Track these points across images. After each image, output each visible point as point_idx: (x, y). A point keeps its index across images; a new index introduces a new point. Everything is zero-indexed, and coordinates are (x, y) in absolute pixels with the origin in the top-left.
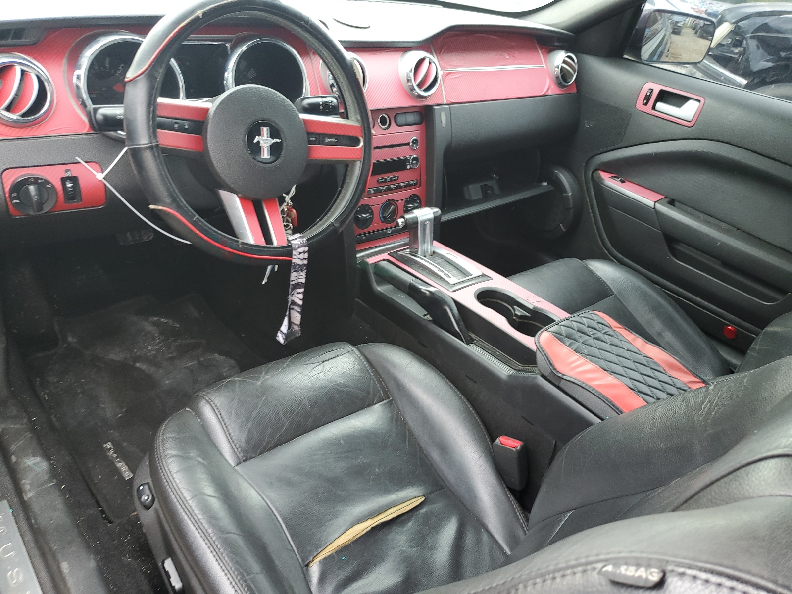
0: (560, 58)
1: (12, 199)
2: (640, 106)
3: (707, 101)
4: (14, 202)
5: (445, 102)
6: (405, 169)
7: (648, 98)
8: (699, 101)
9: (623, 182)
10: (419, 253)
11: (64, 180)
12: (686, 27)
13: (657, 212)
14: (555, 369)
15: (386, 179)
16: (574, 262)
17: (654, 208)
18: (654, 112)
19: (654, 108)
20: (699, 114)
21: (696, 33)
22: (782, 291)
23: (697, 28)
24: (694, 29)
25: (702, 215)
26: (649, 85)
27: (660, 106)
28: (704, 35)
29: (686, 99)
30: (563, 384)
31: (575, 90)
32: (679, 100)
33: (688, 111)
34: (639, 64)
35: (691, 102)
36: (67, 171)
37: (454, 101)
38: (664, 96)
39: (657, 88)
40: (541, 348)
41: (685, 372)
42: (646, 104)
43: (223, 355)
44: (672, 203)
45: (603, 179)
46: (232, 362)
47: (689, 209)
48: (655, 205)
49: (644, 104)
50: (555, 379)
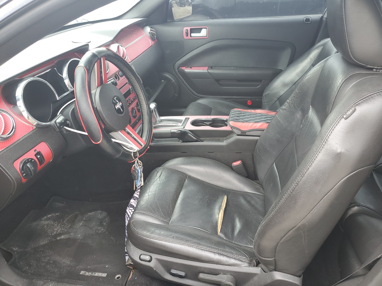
0: (148, 29)
1: (23, 174)
2: (185, 37)
3: (209, 27)
4: (24, 175)
5: (130, 61)
6: (131, 93)
7: (187, 34)
8: (206, 28)
9: (191, 68)
10: (158, 122)
11: (36, 155)
12: (174, 3)
13: (210, 73)
14: (242, 131)
15: (127, 100)
16: (194, 103)
17: (208, 72)
18: (192, 38)
19: (191, 36)
20: (208, 33)
21: (178, 5)
22: (260, 81)
23: (178, 3)
24: (176, 4)
25: (223, 68)
26: (185, 29)
27: (193, 35)
28: (181, 5)
29: (201, 29)
30: (247, 134)
31: (157, 40)
32: (199, 30)
33: (204, 33)
34: (174, 22)
35: (203, 30)
36: (35, 151)
37: (132, 59)
38: (192, 31)
39: (189, 29)
40: (232, 127)
41: (271, 112)
42: (188, 36)
43: (92, 212)
44: (212, 68)
45: (184, 70)
46: (99, 211)
47: (218, 68)
48: (208, 71)
49: (186, 36)
50: (243, 133)
